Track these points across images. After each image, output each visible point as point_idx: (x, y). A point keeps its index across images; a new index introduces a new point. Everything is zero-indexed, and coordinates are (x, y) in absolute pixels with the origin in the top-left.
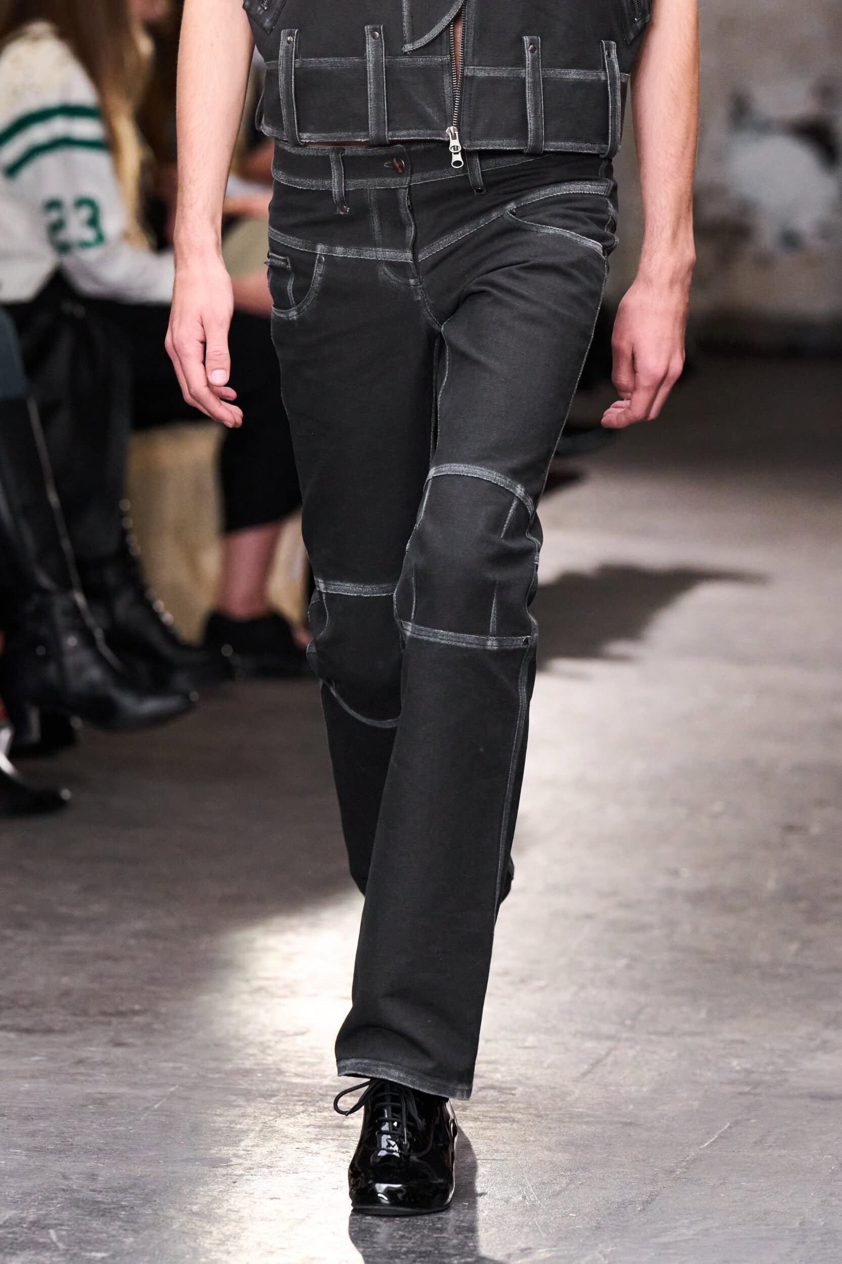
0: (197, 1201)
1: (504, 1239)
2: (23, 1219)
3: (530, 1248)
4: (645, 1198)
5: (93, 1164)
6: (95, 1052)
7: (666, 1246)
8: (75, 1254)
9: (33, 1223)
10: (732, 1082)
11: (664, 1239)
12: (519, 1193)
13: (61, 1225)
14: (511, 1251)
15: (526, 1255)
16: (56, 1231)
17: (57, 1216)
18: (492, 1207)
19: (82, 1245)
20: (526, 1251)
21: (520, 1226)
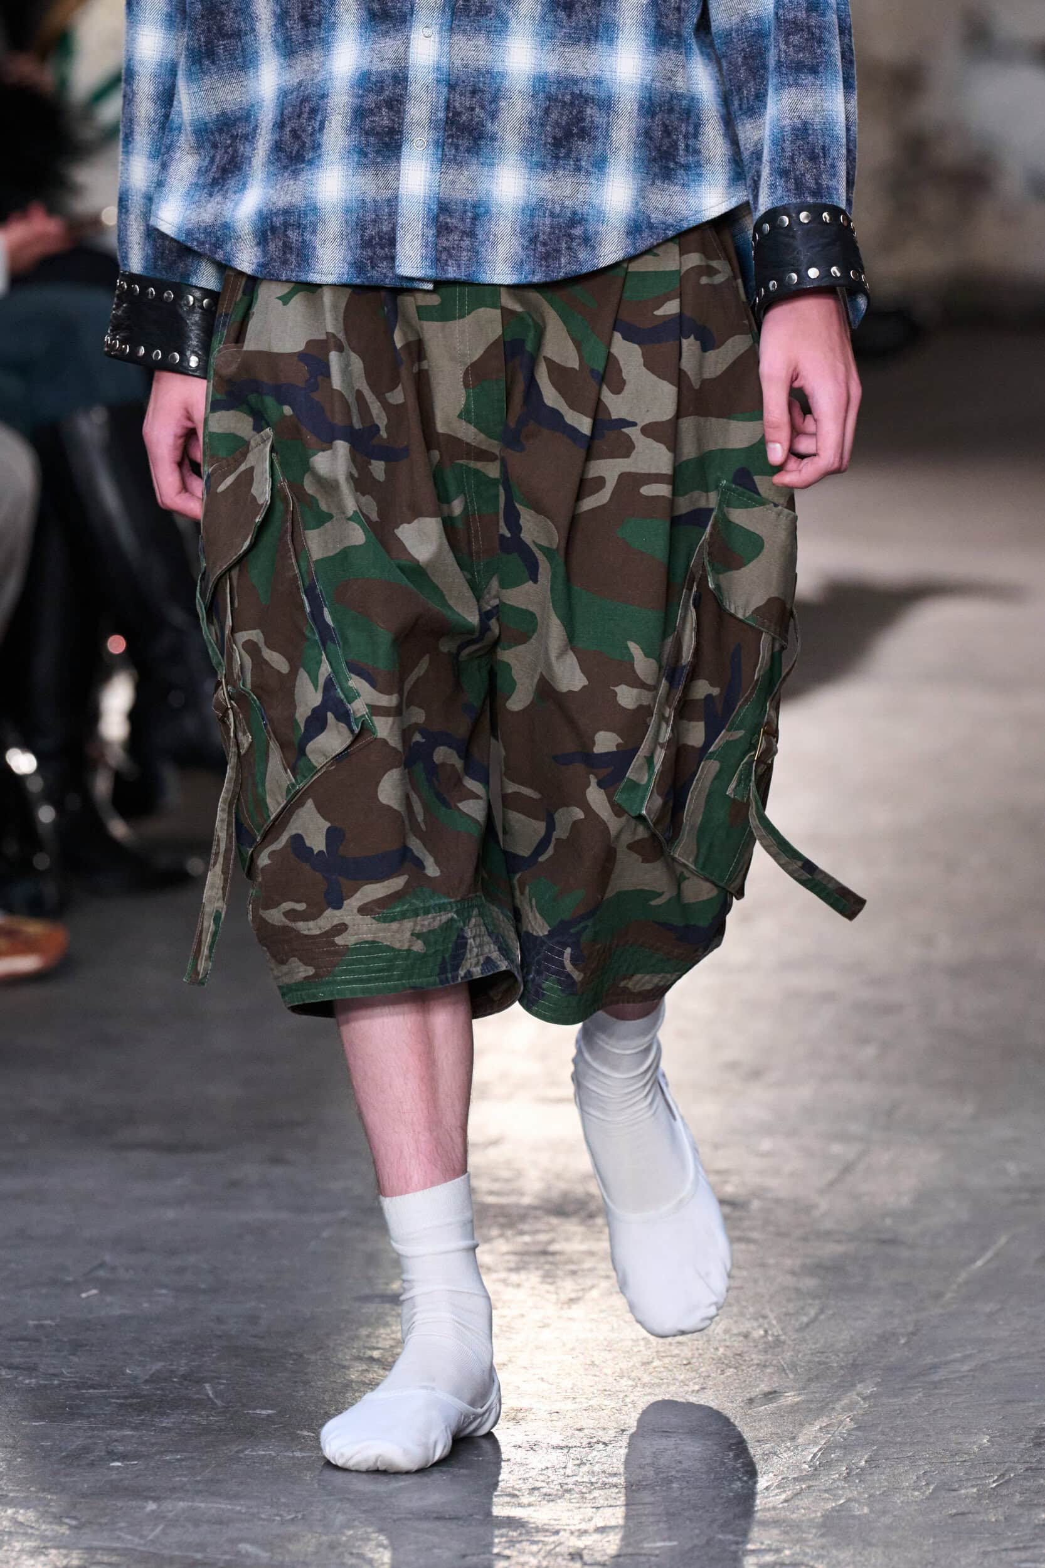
0: (380, 1345)
1: (745, 1381)
2: (172, 1371)
3: (775, 1392)
4: (910, 1329)
5: (253, 1303)
6: (251, 1171)
7: (936, 1385)
8: (236, 1412)
9: (184, 1377)
10: (1007, 1190)
11: (936, 1378)
12: (760, 1326)
13: (219, 1378)
14: (753, 1395)
15: (771, 1401)
16: (213, 1388)
17: (212, 1367)
18: (728, 1344)
19: (244, 1401)
20: (771, 1396)
21: (763, 1366)
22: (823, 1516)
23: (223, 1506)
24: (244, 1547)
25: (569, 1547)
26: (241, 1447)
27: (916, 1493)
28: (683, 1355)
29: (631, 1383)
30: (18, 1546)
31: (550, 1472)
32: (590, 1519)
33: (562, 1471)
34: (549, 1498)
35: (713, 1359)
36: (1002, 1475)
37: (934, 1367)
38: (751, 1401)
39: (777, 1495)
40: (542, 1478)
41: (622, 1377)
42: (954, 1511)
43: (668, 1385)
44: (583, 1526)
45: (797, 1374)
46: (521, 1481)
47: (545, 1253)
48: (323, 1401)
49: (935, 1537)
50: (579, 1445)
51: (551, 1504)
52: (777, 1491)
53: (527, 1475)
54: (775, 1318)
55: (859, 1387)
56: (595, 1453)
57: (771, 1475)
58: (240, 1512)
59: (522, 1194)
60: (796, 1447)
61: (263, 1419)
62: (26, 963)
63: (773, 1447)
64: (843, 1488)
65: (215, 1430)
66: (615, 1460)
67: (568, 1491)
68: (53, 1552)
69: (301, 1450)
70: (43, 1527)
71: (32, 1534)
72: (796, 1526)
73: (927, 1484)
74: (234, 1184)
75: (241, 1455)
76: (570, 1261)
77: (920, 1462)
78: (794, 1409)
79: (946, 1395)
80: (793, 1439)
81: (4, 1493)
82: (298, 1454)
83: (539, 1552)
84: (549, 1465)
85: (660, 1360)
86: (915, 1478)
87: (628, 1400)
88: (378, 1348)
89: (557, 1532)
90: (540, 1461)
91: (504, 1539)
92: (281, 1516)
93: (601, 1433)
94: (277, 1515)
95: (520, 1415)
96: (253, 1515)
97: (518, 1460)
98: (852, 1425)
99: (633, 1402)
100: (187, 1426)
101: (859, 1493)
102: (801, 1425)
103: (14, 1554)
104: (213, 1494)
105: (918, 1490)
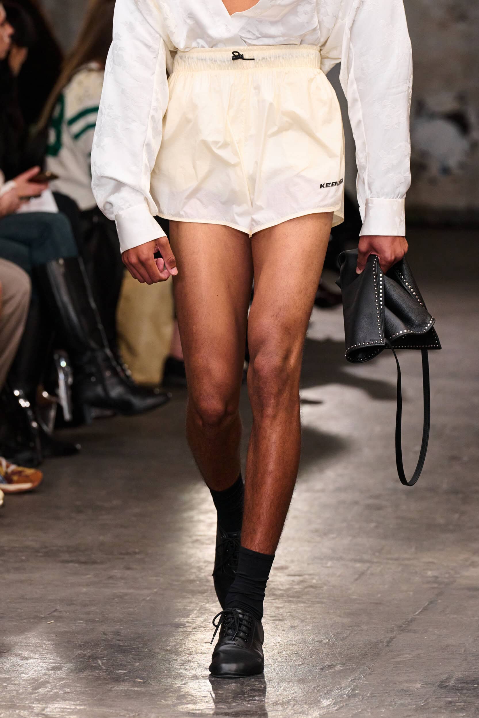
0: (170, 644)
1: (320, 661)
2: (85, 654)
3: (333, 665)
4: (388, 639)
5: (118, 627)
6: (117, 572)
7: (398, 663)
8: (111, 671)
9: (89, 657)
10: (428, 583)
11: (398, 660)
12: (327, 638)
13: (104, 657)
14: (324, 666)
15: (331, 669)
16: (101, 661)
17: (101, 653)
18: (313, 645)
19: (114, 667)
20: (331, 666)
21: (327, 654)
23: (105, 710)
26: (112, 686)
27: (391, 707)
28: (295, 650)
29: (273, 661)
35: (307, 651)
36: (426, 700)
37: (398, 655)
38: (322, 669)
39: (333, 708)
41: (270, 659)
43: (289, 661)
45: (341, 658)
52: (333, 706)
54: (333, 635)
55: (367, 663)
57: (331, 699)
58: (112, 712)
60: (341, 688)
61: (122, 675)
62: (26, 486)
63: (331, 688)
64: (361, 705)
65: (102, 679)
69: (137, 687)
73: (395, 704)
74: (111, 577)
75: (113, 689)
77: (392, 695)
78: (339, 672)
79: (403, 667)
80: (340, 684)
81: (15, 704)
85: (286, 652)
86: (390, 701)
87: (272, 668)
88: (169, 646)
94: (128, 714)
96: (118, 714)
98: (364, 679)
100: (90, 677)
101: (367, 707)
102: (343, 679)
104: (101, 705)
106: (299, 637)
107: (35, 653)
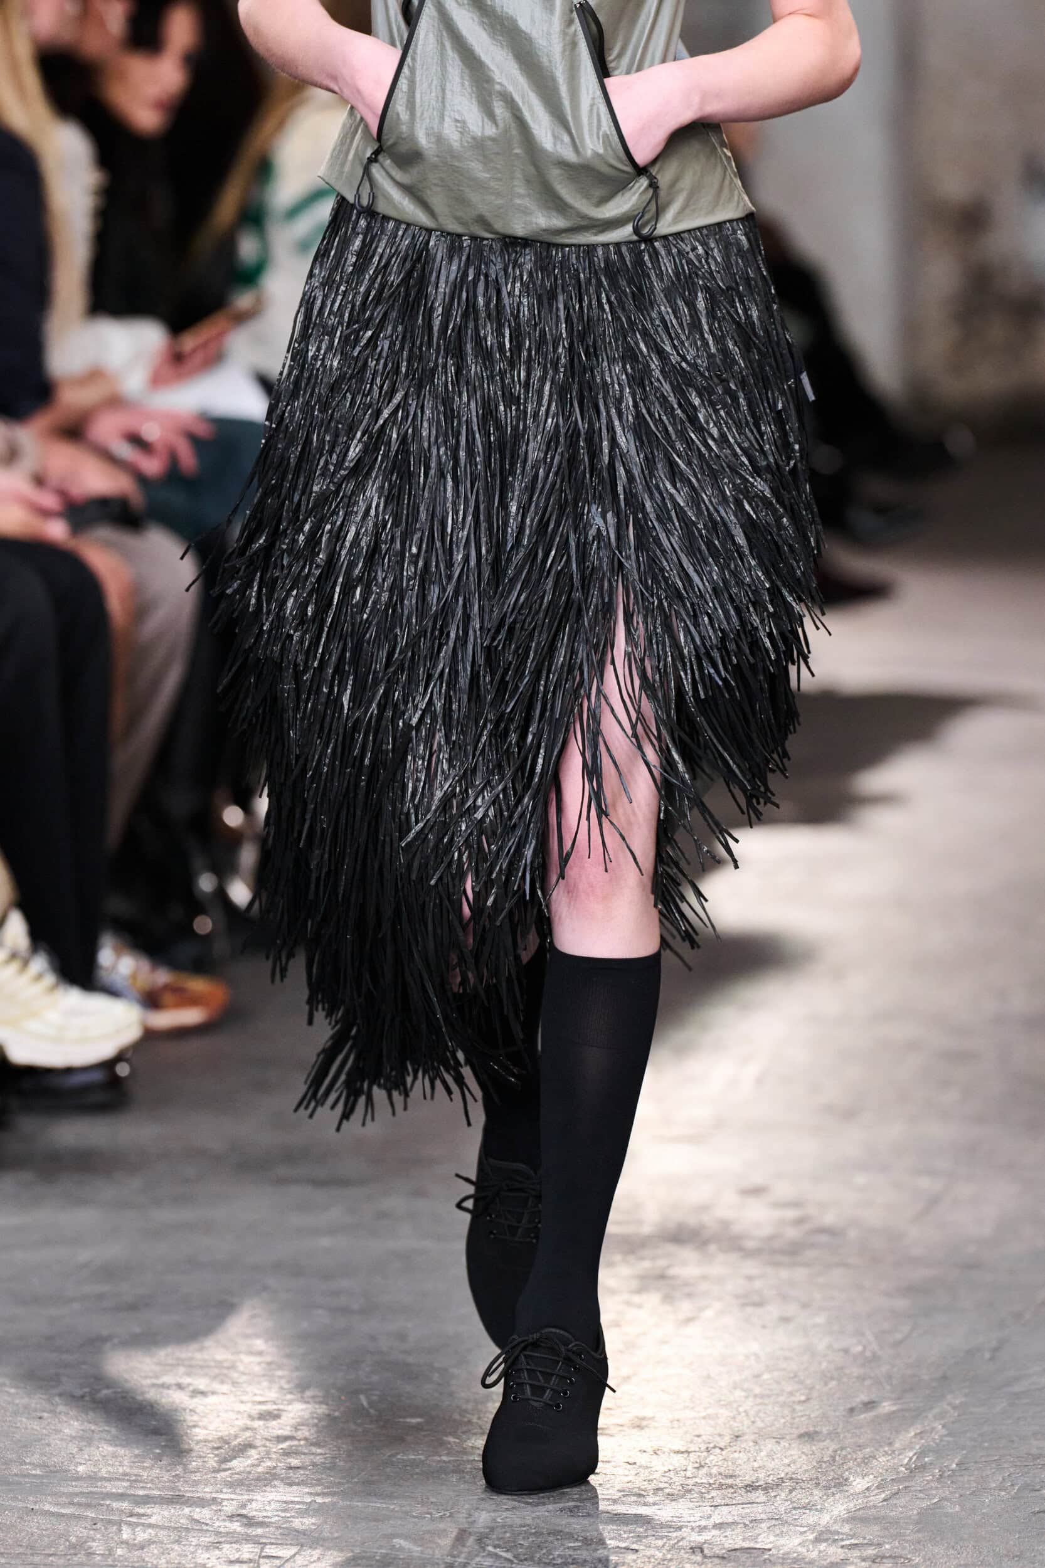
1: (846, 1392)
2: (330, 1384)
3: (874, 1402)
4: (994, 1344)
5: (402, 1323)
6: (396, 1203)
7: (1018, 1395)
8: (389, 1420)
9: (341, 1389)
11: (1016, 1388)
12: (859, 1343)
13: (372, 1390)
14: (854, 1405)
15: (869, 1410)
16: (367, 1397)
17: (366, 1380)
18: (830, 1358)
19: (396, 1410)
20: (869, 1405)
21: (861, 1378)
22: (918, 1513)
23: (379, 1505)
24: (399, 1542)
25: (690, 1541)
26: (393, 1452)
27: (1003, 1493)
28: (790, 1369)
29: (743, 1394)
30: (194, 1541)
31: (672, 1474)
32: (710, 1517)
33: (683, 1473)
34: (672, 1497)
35: (817, 1372)
37: (1017, 1379)
38: (852, 1410)
39: (876, 1495)
40: (665, 1479)
41: (735, 1388)
42: (1037, 1509)
43: (778, 1395)
44: (703, 1523)
45: (891, 1385)
46: (646, 1483)
47: (662, 1277)
48: (465, 1411)
49: (1020, 1532)
50: (697, 1449)
51: (674, 1503)
52: (877, 1491)
53: (651, 1477)
54: (873, 1335)
55: (949, 1397)
56: (712, 1457)
57: (871, 1477)
58: (393, 1510)
59: (640, 1222)
60: (893, 1452)
61: (413, 1427)
62: (190, 1016)
63: (872, 1452)
64: (937, 1488)
65: (369, 1437)
66: (730, 1464)
67: (690, 1491)
68: (228, 1546)
69: (448, 1455)
70: (217, 1524)
71: (208, 1530)
72: (895, 1522)
73: (1012, 1485)
74: (382, 1215)
75: (394, 1459)
76: (687, 1284)
77: (1006, 1465)
78: (890, 1417)
79: (1027, 1404)
80: (890, 1444)
81: (181, 1493)
82: (445, 1458)
83: (663, 1546)
84: (671, 1468)
85: (770, 1374)
86: (1001, 1479)
87: (741, 1409)
89: (680, 1528)
90: (663, 1465)
91: (632, 1535)
92: (430, 1514)
93: (718, 1439)
94: (428, 1513)
95: (644, 1423)
96: (406, 1513)
97: (644, 1463)
98: (944, 1432)
99: (745, 1411)
101: (951, 1493)
102: (898, 1432)
103: (192, 1549)
104: (370, 1494)
105: (1005, 1490)
106: (797, 1341)
107: (222, 1382)
